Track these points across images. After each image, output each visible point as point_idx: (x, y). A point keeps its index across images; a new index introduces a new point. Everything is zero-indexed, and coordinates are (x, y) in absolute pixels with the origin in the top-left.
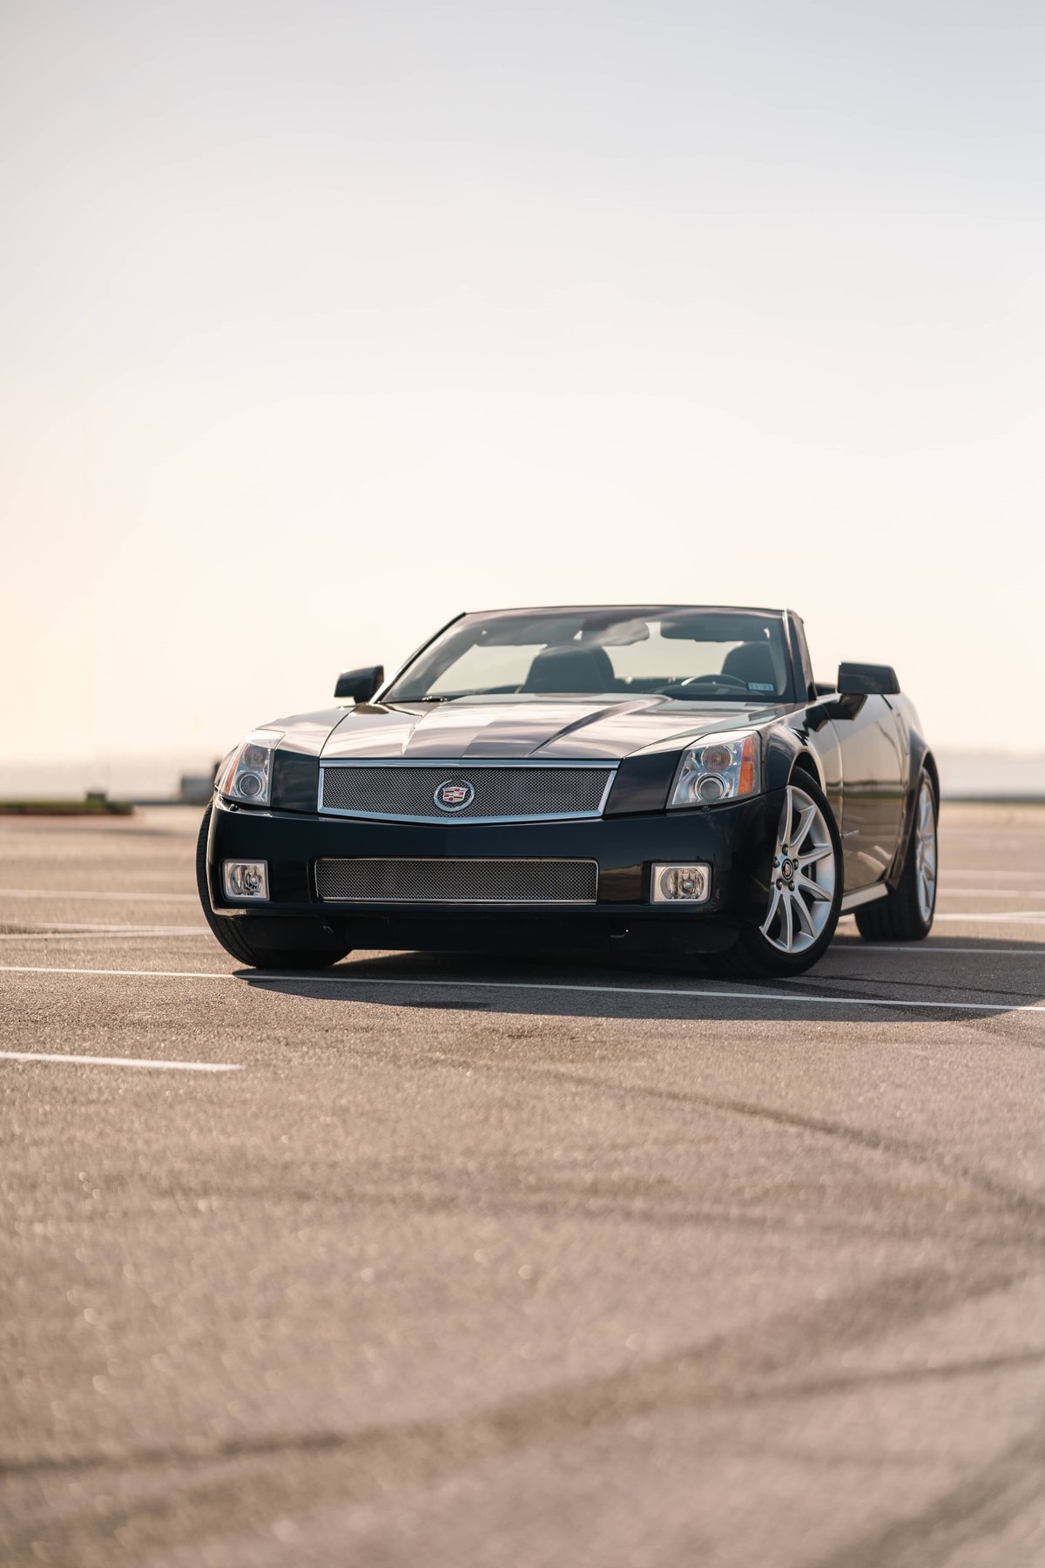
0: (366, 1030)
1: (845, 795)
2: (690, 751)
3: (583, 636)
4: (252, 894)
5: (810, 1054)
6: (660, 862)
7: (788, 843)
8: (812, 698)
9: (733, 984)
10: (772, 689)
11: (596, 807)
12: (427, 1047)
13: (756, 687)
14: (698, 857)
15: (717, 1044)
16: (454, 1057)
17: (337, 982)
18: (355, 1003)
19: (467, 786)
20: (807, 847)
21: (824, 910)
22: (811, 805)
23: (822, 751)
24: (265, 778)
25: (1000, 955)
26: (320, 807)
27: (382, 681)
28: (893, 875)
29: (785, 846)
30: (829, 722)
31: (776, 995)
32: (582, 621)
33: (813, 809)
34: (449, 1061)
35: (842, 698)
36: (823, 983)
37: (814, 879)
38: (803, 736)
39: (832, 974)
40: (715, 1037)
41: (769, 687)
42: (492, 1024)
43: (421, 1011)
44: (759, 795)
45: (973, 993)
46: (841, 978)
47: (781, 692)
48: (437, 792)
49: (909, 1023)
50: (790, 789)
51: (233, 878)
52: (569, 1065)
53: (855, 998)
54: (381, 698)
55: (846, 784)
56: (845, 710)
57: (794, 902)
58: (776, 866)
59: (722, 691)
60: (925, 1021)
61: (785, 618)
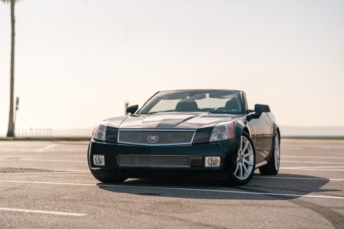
0: (125, 202)
1: (256, 138)
2: (215, 127)
3: (189, 97)
4: (101, 164)
5: (246, 211)
6: (208, 156)
7: (241, 151)
8: (248, 113)
9: (226, 188)
10: (237, 111)
11: (190, 141)
12: (140, 208)
13: (233, 110)
14: (217, 155)
15: (221, 207)
16: (147, 211)
17: (122, 187)
18: (125, 194)
19: (156, 136)
20: (246, 152)
21: (251, 168)
22: (247, 141)
23: (250, 127)
24: (104, 133)
25: (296, 179)
26: (118, 141)
27: (138, 108)
28: (269, 158)
29: (240, 152)
30: (252, 120)
31: (238, 191)
32: (189, 94)
33: (248, 142)
34: (145, 213)
35: (255, 113)
36: (251, 188)
37: (248, 160)
38: (245, 123)
39: (253, 185)
40: (220, 205)
41: (237, 110)
42: (160, 200)
43: (142, 196)
44: (233, 138)
45: (290, 191)
46: (255, 186)
47: (240, 111)
48: (149, 137)
49: (273, 201)
50: (242, 137)
51: (96, 160)
52: (179, 214)
53: (259, 192)
54: (137, 113)
55: (256, 135)
56: (257, 116)
57: (243, 166)
58: (238, 157)
59: (224, 111)
60: (278, 200)
61: (241, 93)
